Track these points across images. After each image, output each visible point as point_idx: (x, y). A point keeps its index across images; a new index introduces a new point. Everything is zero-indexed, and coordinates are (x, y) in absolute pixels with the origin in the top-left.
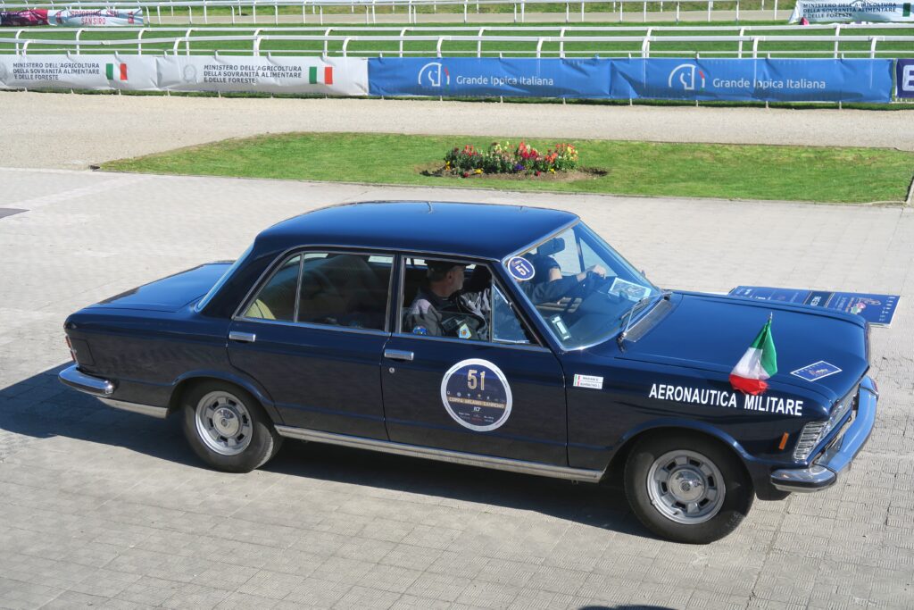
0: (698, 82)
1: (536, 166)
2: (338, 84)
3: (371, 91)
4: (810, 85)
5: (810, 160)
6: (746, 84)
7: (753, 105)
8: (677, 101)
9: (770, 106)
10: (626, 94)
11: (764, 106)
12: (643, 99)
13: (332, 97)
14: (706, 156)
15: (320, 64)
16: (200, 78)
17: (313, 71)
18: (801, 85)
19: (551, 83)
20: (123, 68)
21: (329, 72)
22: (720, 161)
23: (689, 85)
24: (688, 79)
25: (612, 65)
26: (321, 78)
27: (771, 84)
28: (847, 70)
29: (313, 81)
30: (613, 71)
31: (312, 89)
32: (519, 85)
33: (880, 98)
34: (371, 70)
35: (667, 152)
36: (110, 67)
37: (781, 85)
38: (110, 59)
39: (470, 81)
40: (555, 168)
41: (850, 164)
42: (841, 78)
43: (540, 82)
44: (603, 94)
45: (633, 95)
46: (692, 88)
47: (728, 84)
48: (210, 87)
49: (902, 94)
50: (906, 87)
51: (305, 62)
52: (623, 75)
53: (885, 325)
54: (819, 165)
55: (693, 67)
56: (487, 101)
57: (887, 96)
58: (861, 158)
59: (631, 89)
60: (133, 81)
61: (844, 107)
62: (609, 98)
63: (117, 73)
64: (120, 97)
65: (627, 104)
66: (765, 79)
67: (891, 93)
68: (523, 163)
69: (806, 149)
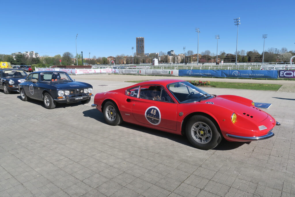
0: (238, 74)
1: (202, 84)
2: (173, 74)
3: (179, 75)
4: (261, 75)
5: (258, 86)
6: (248, 75)
7: (249, 79)
8: (234, 78)
9: (252, 79)
10: (224, 76)
11: (251, 79)
12: (227, 77)
13: (172, 76)
14: (237, 85)
15: (171, 71)
16: (152, 73)
17: (169, 72)
18: (258, 75)
19: (210, 74)
20: (140, 71)
21: (172, 72)
22: (239, 85)
23: (236, 75)
24: (236, 74)
25: (222, 71)
26: (171, 73)
27: (253, 75)
28: (268, 72)
29: (169, 73)
30: (222, 72)
31: (169, 75)
32: (205, 74)
33: (276, 78)
34: (179, 72)
35: (229, 84)
36: (138, 71)
37: (255, 75)
38: (138, 70)
39: (196, 74)
40: (205, 85)
41: (267, 86)
42: (267, 73)
43: (209, 74)
44: (220, 76)
45: (225, 76)
46: (237, 75)
47: (244, 75)
48: (153, 74)
49: (280, 77)
50: (281, 76)
51: (168, 70)
52: (224, 73)
53: (266, 108)
54: (260, 87)
55: (237, 71)
56: (199, 77)
57: (276, 77)
58: (269, 86)
59: (225, 75)
60: (141, 73)
61: (267, 79)
62: (221, 77)
63: (139, 72)
64: (139, 76)
65: (224, 78)
66: (251, 74)
67: (278, 77)
68: (199, 84)
69: (257, 84)
